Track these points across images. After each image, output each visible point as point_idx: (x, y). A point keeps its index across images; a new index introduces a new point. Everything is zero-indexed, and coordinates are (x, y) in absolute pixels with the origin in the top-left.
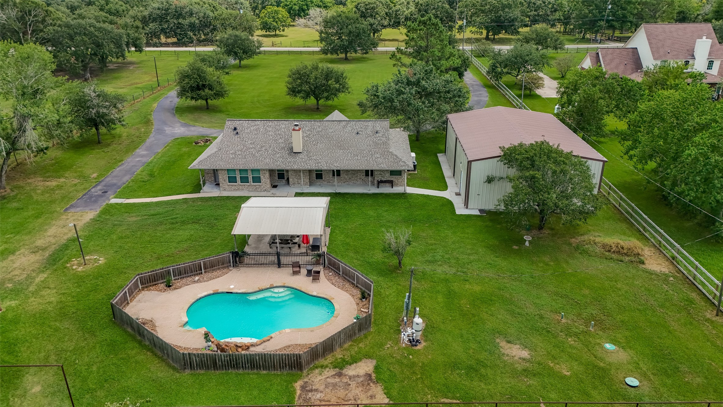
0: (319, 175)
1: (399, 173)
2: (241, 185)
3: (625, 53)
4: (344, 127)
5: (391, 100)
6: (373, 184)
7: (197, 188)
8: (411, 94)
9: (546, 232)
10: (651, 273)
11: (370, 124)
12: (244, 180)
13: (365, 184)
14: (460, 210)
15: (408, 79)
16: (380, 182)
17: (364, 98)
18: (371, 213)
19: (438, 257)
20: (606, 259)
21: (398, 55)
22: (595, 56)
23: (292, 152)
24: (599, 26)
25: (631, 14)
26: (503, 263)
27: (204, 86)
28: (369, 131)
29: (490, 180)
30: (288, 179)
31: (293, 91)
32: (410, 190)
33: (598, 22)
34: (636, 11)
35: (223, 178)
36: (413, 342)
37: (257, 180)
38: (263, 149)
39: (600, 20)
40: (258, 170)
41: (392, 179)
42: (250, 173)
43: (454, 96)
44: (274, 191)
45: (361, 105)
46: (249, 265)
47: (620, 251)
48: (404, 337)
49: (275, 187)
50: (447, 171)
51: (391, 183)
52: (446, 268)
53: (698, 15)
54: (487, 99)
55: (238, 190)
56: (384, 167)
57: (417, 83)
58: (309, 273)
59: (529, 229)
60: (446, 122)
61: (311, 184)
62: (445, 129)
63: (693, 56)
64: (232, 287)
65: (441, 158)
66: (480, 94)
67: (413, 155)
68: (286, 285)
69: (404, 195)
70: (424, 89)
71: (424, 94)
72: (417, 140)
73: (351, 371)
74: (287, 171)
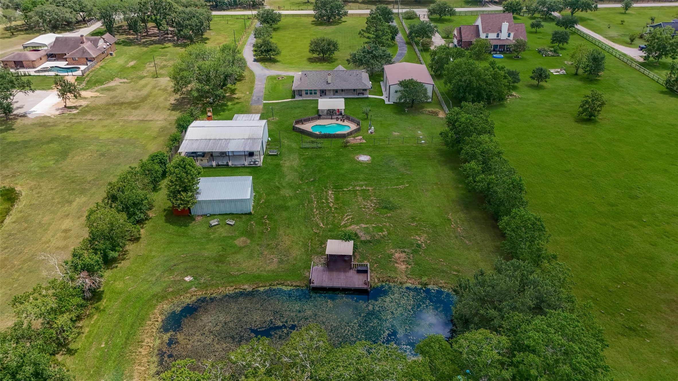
0: (337, 91)
1: (365, 90)
2: (309, 95)
3: (472, 28)
4: (345, 73)
5: (362, 60)
6: (356, 94)
7: (293, 97)
8: (369, 57)
9: (414, 108)
10: (440, 118)
11: (355, 71)
12: (311, 93)
13: (354, 94)
14: (387, 102)
15: (368, 50)
16: (359, 94)
17: (349, 57)
18: (357, 104)
19: (379, 116)
20: (429, 115)
21: (362, 33)
22: (459, 29)
23: (328, 83)
26: (397, 116)
27: (271, 50)
28: (354, 74)
29: (396, 92)
30: (326, 93)
31: (312, 51)
32: (370, 96)
35: (304, 93)
36: (371, 133)
37: (315, 93)
38: (317, 82)
40: (316, 90)
42: (313, 91)
43: (387, 57)
44: (321, 97)
45: (348, 60)
46: (323, 119)
47: (433, 112)
48: (369, 132)
49: (321, 96)
50: (383, 89)
51: (363, 94)
52: (381, 118)
54: (406, 52)
55: (309, 97)
56: (360, 88)
57: (372, 52)
58: (341, 120)
59: (408, 108)
60: (383, 69)
61: (334, 95)
62: (383, 72)
63: (501, 31)
64: (320, 124)
65: (381, 83)
66: (403, 49)
67: (371, 82)
69: (368, 98)
70: (375, 55)
71: (374, 57)
72: (372, 76)
73: (357, 138)
74: (326, 90)
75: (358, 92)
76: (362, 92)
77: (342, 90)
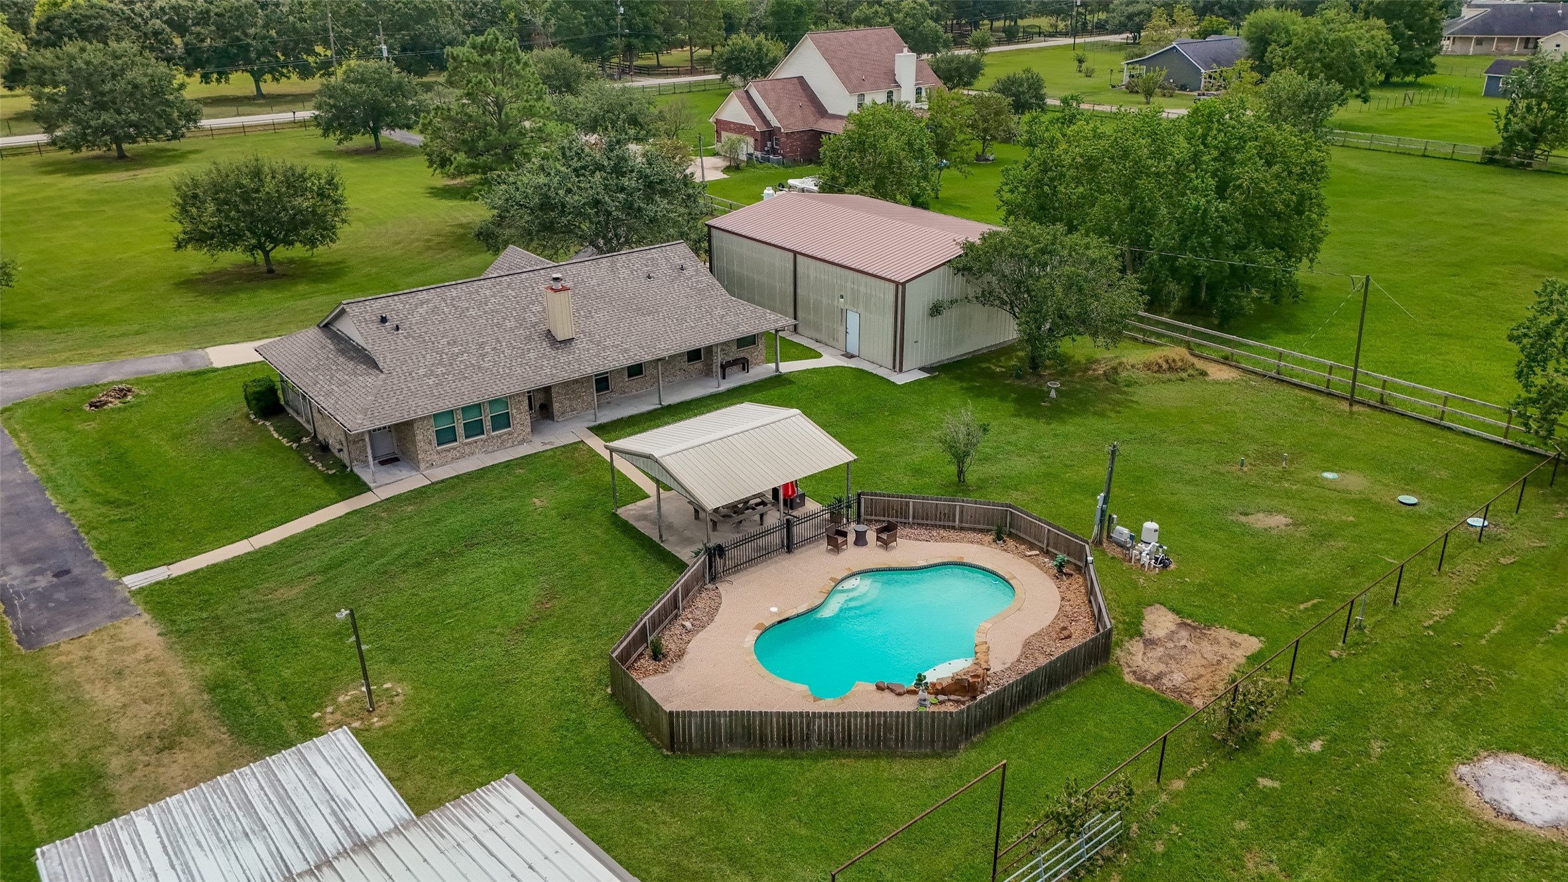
0: (602, 382)
1: (751, 341)
2: (467, 444)
3: (790, 86)
4: (613, 270)
6: (710, 375)
9: (1044, 373)
11: (655, 254)
12: (474, 429)
13: (688, 381)
14: (896, 378)
16: (725, 370)
20: (1163, 382)
23: (555, 342)
24: (611, 48)
25: (656, 22)
28: (666, 268)
29: (936, 310)
30: (546, 405)
32: (780, 367)
33: (606, 41)
34: (662, 17)
35: (425, 437)
37: (503, 421)
38: (488, 349)
39: (610, 36)
41: (742, 355)
42: (486, 410)
44: (538, 437)
46: (738, 568)
49: (532, 429)
51: (744, 363)
53: (750, 20)
55: (462, 456)
58: (861, 538)
59: (1020, 376)
63: (896, 82)
64: (774, 610)
68: (855, 570)
74: (552, 387)
75: (719, 359)
76: (735, 353)
77: (635, 371)
